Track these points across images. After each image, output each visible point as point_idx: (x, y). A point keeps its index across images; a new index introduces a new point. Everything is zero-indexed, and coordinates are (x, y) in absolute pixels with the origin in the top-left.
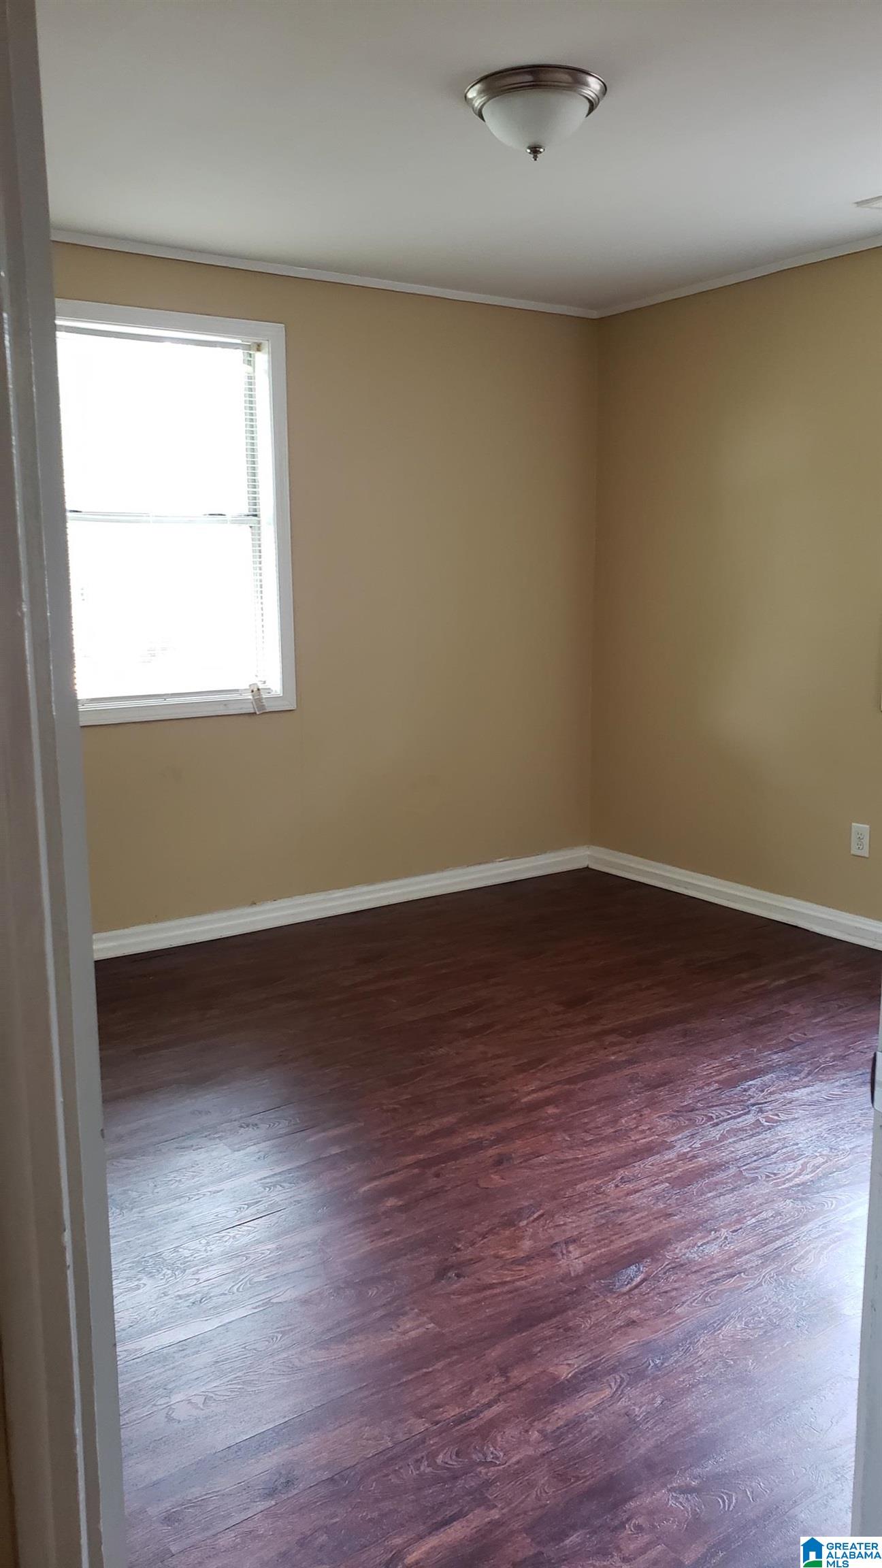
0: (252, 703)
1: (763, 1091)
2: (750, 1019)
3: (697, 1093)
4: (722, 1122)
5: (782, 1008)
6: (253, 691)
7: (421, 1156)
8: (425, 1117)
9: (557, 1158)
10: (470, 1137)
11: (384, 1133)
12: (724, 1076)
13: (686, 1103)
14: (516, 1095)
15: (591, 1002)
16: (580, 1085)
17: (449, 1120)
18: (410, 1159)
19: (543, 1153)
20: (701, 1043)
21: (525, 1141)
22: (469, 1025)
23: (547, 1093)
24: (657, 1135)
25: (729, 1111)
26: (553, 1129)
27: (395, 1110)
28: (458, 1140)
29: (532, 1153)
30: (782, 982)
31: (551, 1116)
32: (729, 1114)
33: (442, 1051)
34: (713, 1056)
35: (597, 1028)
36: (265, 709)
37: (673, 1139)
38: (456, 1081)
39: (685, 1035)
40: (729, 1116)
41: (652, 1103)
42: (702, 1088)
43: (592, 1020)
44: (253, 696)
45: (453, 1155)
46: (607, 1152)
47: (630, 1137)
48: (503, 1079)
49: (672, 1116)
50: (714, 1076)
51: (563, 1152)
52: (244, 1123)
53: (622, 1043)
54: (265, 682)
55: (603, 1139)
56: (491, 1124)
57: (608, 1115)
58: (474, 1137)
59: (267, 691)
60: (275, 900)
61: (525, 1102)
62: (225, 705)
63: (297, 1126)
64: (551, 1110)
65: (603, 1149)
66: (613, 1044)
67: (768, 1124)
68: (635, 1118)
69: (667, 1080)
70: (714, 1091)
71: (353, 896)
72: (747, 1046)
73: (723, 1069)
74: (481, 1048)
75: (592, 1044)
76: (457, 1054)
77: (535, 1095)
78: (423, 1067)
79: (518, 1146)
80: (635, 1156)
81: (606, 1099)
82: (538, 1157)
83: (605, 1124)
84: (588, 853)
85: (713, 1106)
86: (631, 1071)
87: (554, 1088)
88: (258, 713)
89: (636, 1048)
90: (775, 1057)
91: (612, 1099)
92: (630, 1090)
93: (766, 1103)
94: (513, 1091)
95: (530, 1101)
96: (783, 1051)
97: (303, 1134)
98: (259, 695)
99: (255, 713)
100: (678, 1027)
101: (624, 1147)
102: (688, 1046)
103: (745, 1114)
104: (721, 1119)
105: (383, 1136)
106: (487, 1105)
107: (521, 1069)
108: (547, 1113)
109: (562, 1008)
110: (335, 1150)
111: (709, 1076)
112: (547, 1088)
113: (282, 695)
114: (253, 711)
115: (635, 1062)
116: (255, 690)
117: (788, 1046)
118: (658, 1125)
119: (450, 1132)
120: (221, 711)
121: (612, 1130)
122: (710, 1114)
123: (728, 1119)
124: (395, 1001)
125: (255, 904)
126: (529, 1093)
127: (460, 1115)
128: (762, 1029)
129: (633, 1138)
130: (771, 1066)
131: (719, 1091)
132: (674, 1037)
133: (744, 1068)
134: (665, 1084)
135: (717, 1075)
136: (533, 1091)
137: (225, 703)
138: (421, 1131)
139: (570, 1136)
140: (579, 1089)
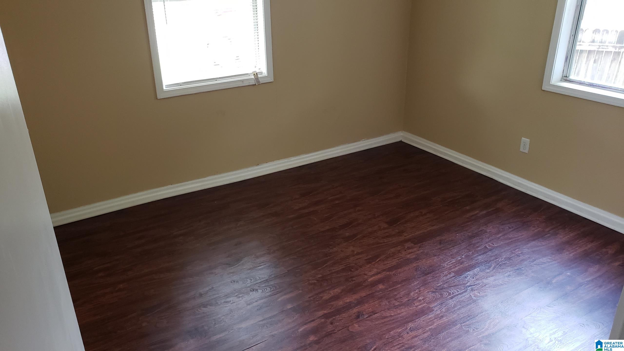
0: (254, 80)
1: (473, 278)
2: (470, 234)
3: (445, 278)
4: (455, 296)
5: (483, 228)
6: (254, 75)
7: (325, 312)
8: (327, 288)
9: (382, 315)
10: (346, 301)
11: (309, 298)
12: (457, 268)
13: (439, 285)
14: (366, 277)
15: (400, 222)
16: (394, 272)
17: (337, 291)
18: (321, 313)
19: (377, 312)
20: (447, 248)
21: (369, 305)
22: (347, 234)
23: (379, 276)
24: (426, 303)
25: (458, 290)
26: (381, 298)
27: (314, 284)
28: (340, 303)
29: (372, 312)
30: (484, 212)
31: (381, 290)
32: (458, 292)
33: (335, 249)
34: (452, 256)
35: (402, 238)
36: (260, 82)
37: (433, 306)
38: (341, 267)
39: (440, 243)
40: (458, 293)
41: (425, 284)
42: (446, 276)
43: (400, 233)
44: (255, 77)
45: (339, 311)
46: (404, 312)
47: (414, 304)
48: (361, 267)
49: (433, 292)
50: (452, 268)
51: (385, 312)
52: (252, 289)
53: (412, 248)
54: (260, 69)
55: (402, 305)
56: (355, 294)
57: (405, 290)
58: (348, 301)
59: (261, 73)
60: (267, 163)
61: (370, 281)
62: (243, 82)
63: (274, 292)
64: (381, 286)
65: (403, 310)
66: (409, 248)
67: (475, 298)
68: (417, 293)
69: (431, 271)
70: (452, 277)
71: (300, 159)
72: (468, 251)
73: (456, 264)
74: (351, 248)
75: (399, 248)
76: (342, 251)
77: (374, 278)
78: (327, 258)
79: (366, 307)
80: (416, 315)
81: (404, 281)
82: (375, 314)
83: (404, 296)
84: (402, 134)
85: (451, 287)
86: (416, 264)
87: (383, 273)
88: (257, 85)
89: (418, 251)
90: (479, 257)
91: (408, 280)
92: (415, 276)
93: (474, 285)
94: (365, 274)
95: (372, 281)
96: (483, 254)
97: (276, 296)
98: (257, 76)
99: (256, 85)
100: (438, 238)
101: (412, 309)
102: (441, 250)
103: (465, 292)
104: (454, 294)
105: (310, 299)
106: (354, 282)
107: (369, 261)
108: (379, 288)
109: (387, 226)
110: (289, 306)
111: (450, 269)
112: (380, 273)
113: (267, 75)
114: (255, 84)
115: (418, 260)
116: (255, 74)
117: (486, 251)
118: (427, 298)
119: (336, 298)
120: (241, 84)
121: (407, 299)
122: (450, 292)
123: (458, 295)
124: (316, 219)
125: (258, 165)
126: (372, 276)
127: (342, 288)
128: (474, 241)
129: (416, 305)
130: (477, 263)
131: (454, 278)
132: (435, 244)
133: (466, 264)
134: (430, 273)
135: (454, 268)
136: (374, 275)
137: (242, 81)
138: (326, 296)
139: (389, 302)
140: (393, 274)
